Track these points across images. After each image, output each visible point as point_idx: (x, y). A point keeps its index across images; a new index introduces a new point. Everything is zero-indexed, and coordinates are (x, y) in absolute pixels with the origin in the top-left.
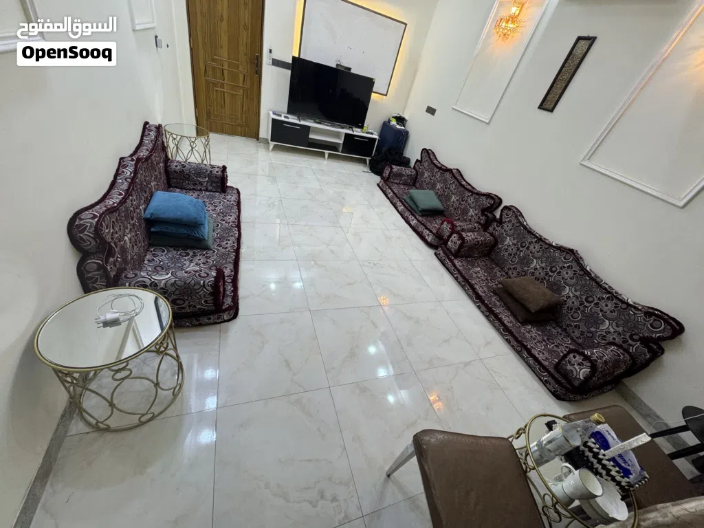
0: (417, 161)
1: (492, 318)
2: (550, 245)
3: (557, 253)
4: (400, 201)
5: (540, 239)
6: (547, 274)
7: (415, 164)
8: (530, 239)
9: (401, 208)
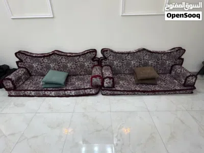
0: (17, 63)
1: (157, 93)
2: (134, 53)
3: (139, 53)
4: (45, 91)
5: (129, 53)
6: (139, 62)
7: (18, 65)
8: (124, 56)
9: (53, 93)
